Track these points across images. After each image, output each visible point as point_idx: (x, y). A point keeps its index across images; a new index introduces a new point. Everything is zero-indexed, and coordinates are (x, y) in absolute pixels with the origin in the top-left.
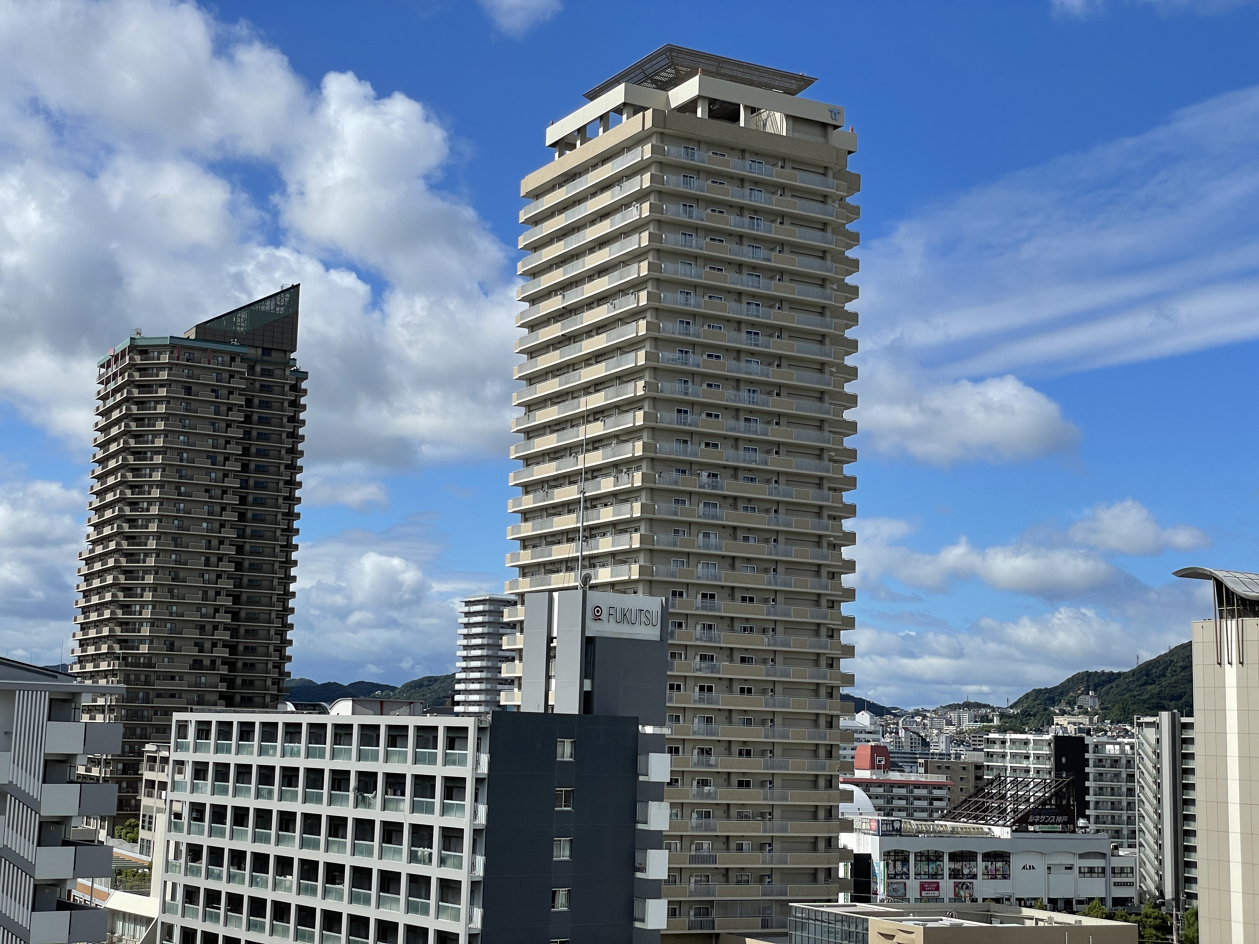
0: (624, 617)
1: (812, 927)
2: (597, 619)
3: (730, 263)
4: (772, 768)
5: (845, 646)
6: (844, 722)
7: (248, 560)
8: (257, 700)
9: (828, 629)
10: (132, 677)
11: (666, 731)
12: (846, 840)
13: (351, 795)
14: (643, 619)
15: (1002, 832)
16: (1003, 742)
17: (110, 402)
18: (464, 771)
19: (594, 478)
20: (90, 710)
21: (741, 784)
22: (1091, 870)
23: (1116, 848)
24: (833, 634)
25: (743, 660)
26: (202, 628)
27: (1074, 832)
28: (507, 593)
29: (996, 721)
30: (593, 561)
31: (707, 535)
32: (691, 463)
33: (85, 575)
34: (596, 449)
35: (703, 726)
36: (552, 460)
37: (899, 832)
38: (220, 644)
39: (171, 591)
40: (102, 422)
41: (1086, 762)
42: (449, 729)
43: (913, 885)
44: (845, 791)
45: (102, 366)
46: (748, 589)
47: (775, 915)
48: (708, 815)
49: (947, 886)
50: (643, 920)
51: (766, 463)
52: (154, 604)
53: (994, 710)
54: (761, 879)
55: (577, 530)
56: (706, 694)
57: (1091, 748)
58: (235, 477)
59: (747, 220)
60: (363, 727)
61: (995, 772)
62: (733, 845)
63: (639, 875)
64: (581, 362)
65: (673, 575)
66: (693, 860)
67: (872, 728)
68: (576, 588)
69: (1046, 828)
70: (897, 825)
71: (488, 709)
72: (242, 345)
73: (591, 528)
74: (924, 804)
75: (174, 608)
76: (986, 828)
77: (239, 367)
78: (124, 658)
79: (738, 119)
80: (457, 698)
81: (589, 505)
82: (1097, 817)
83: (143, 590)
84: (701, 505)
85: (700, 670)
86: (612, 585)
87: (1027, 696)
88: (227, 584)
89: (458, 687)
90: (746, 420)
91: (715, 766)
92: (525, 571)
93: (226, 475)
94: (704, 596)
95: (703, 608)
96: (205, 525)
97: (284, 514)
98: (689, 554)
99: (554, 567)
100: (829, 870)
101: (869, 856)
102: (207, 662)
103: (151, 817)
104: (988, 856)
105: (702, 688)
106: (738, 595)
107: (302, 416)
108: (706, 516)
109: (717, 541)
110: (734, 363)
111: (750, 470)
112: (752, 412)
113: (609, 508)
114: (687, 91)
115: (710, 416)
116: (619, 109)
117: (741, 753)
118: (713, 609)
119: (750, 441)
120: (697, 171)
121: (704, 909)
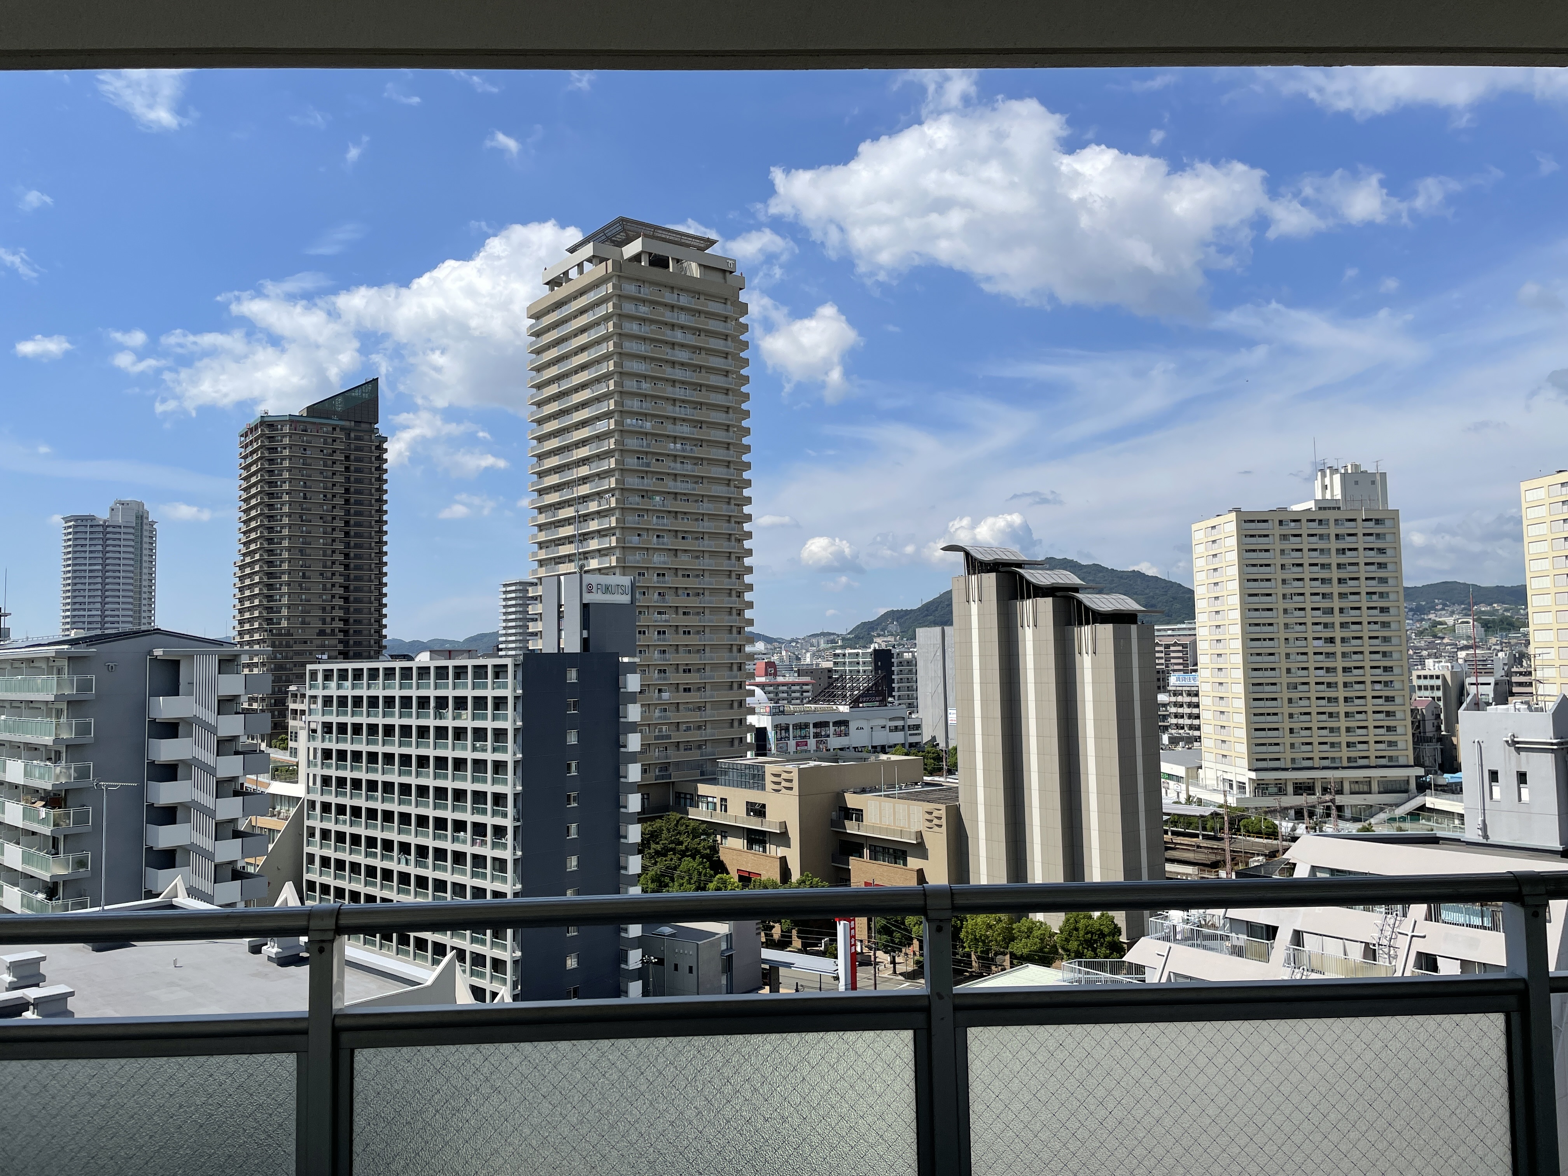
0: (607, 589)
1: (731, 774)
2: (590, 592)
3: (667, 361)
4: (705, 679)
5: (747, 602)
6: (748, 649)
7: (353, 563)
8: (365, 654)
9: (736, 592)
10: (277, 643)
11: (637, 660)
12: (752, 720)
13: (432, 711)
14: (620, 591)
15: (844, 709)
16: (844, 655)
17: (249, 460)
18: (508, 693)
19: (584, 502)
20: (250, 666)
21: (685, 690)
22: (896, 729)
23: (910, 714)
24: (740, 595)
25: (684, 613)
26: (324, 609)
27: (886, 706)
28: (530, 578)
29: (840, 643)
30: (586, 555)
31: (658, 536)
32: (647, 491)
33: (239, 577)
34: (584, 483)
35: (660, 655)
36: (556, 491)
37: (783, 712)
38: (337, 619)
39: (300, 585)
40: (245, 474)
41: (893, 664)
42: (495, 666)
43: (792, 743)
44: (750, 690)
45: (242, 436)
46: (686, 569)
47: (708, 768)
48: (665, 710)
49: (812, 742)
50: (626, 777)
51: (694, 489)
52: (289, 594)
53: (838, 636)
54: (699, 747)
55: (574, 536)
56: (662, 636)
57: (895, 656)
58: (341, 508)
59: (677, 334)
60: (437, 668)
61: (840, 673)
62: (682, 728)
63: (622, 750)
64: (572, 427)
65: (638, 562)
66: (657, 738)
67: (765, 652)
68: (575, 573)
69: (870, 705)
70: (781, 709)
71: (521, 652)
72: (340, 420)
73: (584, 534)
74: (798, 695)
75: (304, 597)
76: (834, 707)
77: (339, 434)
78: (270, 631)
79: (668, 267)
80: (501, 646)
81: (581, 519)
82: (899, 696)
83: (281, 585)
84: (655, 518)
85: (656, 621)
86: (599, 570)
87: (858, 626)
89: (501, 639)
90: (681, 462)
91: (669, 680)
92: (541, 563)
93: (334, 507)
94: (658, 575)
95: (658, 582)
96: (321, 541)
97: (376, 532)
98: (648, 549)
99: (560, 560)
100: (741, 738)
101: (765, 728)
102: (328, 631)
103: (296, 733)
104: (837, 724)
105: (659, 632)
106: (680, 573)
108: (657, 524)
109: (665, 540)
110: (672, 426)
111: (685, 494)
112: (684, 457)
113: (596, 521)
114: (634, 248)
115: (658, 460)
116: (589, 260)
117: (684, 671)
118: (664, 582)
119: (684, 476)
120: (644, 301)
121: (665, 767)
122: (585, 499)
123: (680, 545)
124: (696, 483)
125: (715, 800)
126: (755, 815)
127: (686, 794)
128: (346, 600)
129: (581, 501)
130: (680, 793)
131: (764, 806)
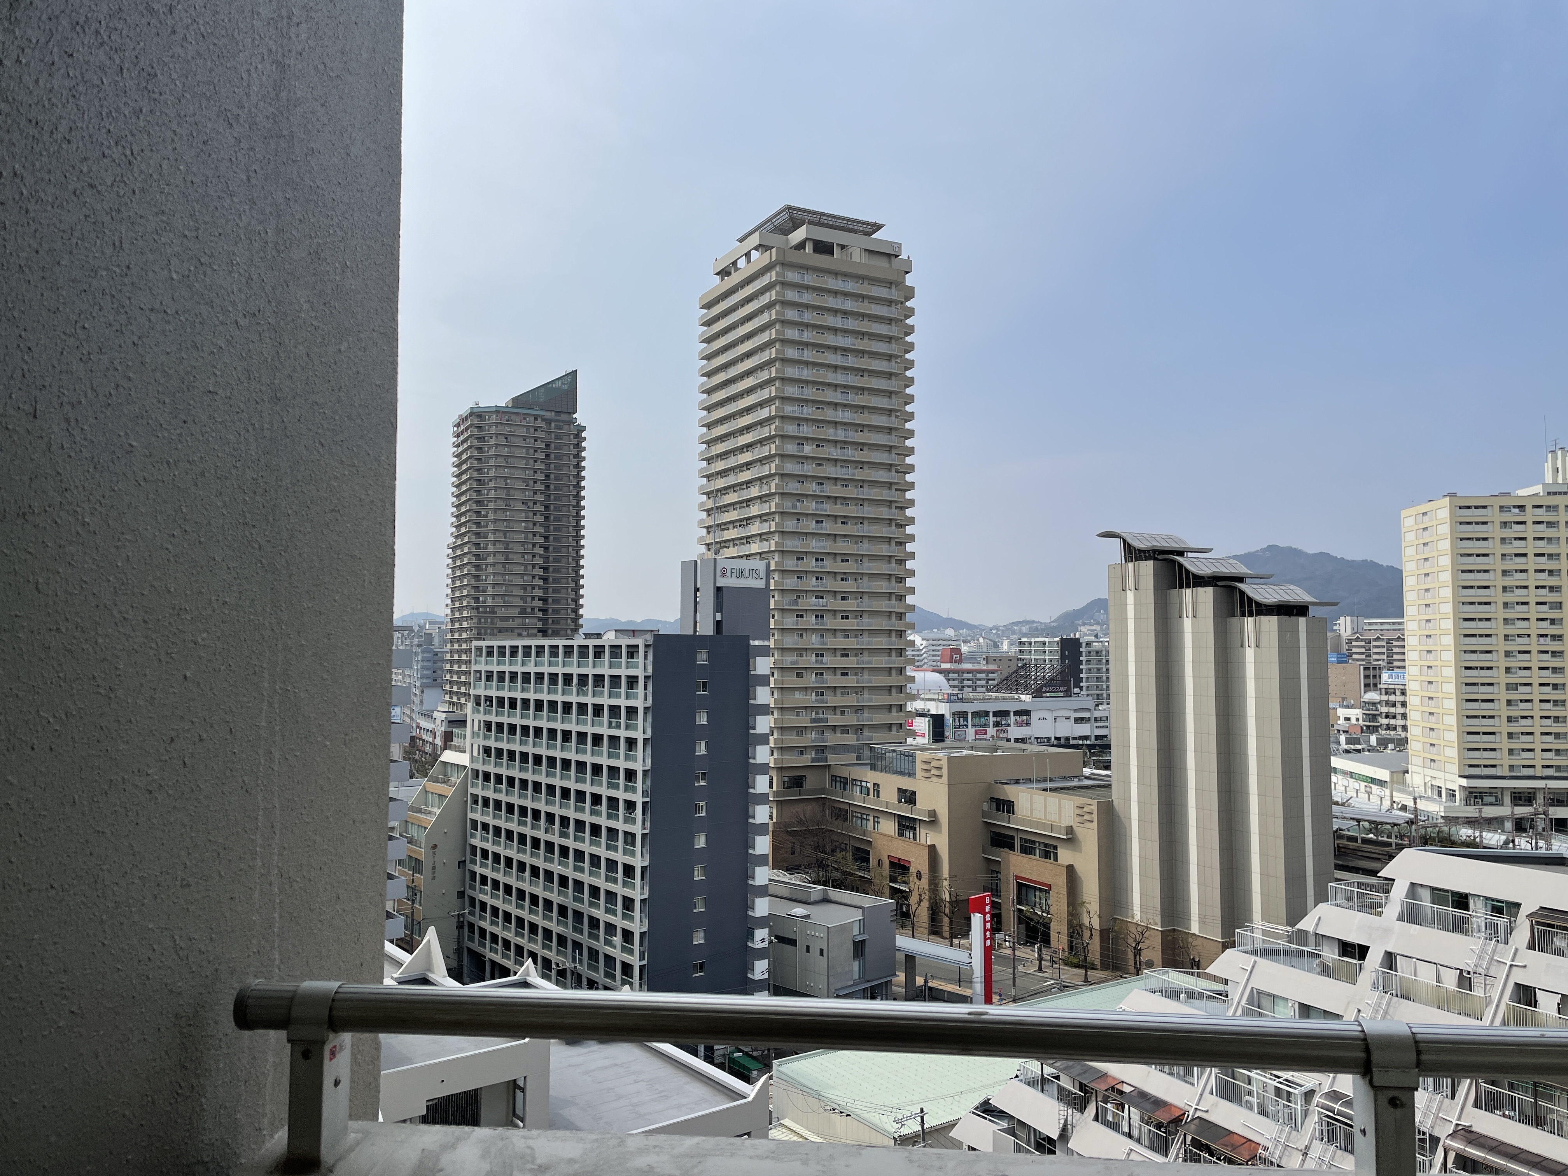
0: (742, 574)
2: (724, 576)
3: (828, 347)
4: (862, 664)
5: (909, 588)
6: (909, 636)
7: (552, 545)
8: (561, 632)
9: (897, 578)
10: (483, 620)
11: (770, 643)
12: (916, 706)
13: (574, 688)
14: (754, 575)
15: (1026, 698)
16: (1030, 644)
19: (748, 488)
21: (843, 674)
22: (1082, 720)
23: (1098, 705)
24: (901, 580)
25: (843, 598)
26: (525, 589)
27: (1071, 696)
30: (748, 540)
31: (817, 521)
32: (807, 476)
33: (452, 558)
34: (745, 470)
35: (818, 639)
36: (722, 477)
37: (963, 700)
38: (537, 598)
39: (504, 566)
41: (1081, 654)
42: (627, 646)
43: (970, 731)
44: (911, 676)
45: (455, 426)
46: (845, 554)
47: (865, 753)
49: (992, 731)
50: (754, 758)
51: (854, 474)
52: (494, 574)
54: (856, 731)
55: (737, 520)
56: (820, 620)
57: (1084, 646)
58: (541, 494)
59: (839, 319)
61: (1025, 662)
62: (838, 712)
63: (750, 731)
64: (737, 415)
65: (797, 547)
66: (813, 721)
69: (1053, 694)
70: (960, 696)
72: (542, 410)
73: (747, 519)
74: (983, 682)
75: (507, 577)
76: (1014, 697)
77: (540, 423)
79: (833, 253)
81: (744, 504)
82: (1087, 687)
83: (487, 566)
84: (814, 503)
85: (815, 605)
86: (759, 554)
88: (539, 561)
90: (842, 448)
91: (826, 664)
92: (708, 546)
94: (817, 559)
95: (817, 567)
96: (523, 524)
97: (573, 516)
98: (806, 533)
99: (725, 544)
100: (901, 724)
101: (943, 715)
102: (529, 610)
104: (1018, 713)
105: (817, 617)
106: (839, 558)
107: (583, 454)
108: (817, 509)
109: (825, 524)
110: (833, 412)
111: (845, 479)
112: (845, 442)
113: (757, 506)
114: (799, 235)
115: (818, 446)
116: (756, 249)
117: (843, 655)
118: (823, 567)
119: (845, 461)
120: (807, 288)
121: (821, 750)
122: (748, 483)
123: (839, 529)
124: (856, 468)
125: (868, 785)
126: (906, 802)
127: (840, 777)
128: (545, 580)
129: (745, 486)
130: (836, 777)
131: (914, 793)
